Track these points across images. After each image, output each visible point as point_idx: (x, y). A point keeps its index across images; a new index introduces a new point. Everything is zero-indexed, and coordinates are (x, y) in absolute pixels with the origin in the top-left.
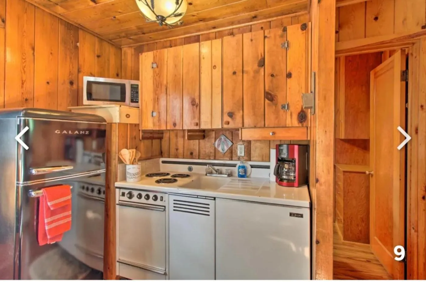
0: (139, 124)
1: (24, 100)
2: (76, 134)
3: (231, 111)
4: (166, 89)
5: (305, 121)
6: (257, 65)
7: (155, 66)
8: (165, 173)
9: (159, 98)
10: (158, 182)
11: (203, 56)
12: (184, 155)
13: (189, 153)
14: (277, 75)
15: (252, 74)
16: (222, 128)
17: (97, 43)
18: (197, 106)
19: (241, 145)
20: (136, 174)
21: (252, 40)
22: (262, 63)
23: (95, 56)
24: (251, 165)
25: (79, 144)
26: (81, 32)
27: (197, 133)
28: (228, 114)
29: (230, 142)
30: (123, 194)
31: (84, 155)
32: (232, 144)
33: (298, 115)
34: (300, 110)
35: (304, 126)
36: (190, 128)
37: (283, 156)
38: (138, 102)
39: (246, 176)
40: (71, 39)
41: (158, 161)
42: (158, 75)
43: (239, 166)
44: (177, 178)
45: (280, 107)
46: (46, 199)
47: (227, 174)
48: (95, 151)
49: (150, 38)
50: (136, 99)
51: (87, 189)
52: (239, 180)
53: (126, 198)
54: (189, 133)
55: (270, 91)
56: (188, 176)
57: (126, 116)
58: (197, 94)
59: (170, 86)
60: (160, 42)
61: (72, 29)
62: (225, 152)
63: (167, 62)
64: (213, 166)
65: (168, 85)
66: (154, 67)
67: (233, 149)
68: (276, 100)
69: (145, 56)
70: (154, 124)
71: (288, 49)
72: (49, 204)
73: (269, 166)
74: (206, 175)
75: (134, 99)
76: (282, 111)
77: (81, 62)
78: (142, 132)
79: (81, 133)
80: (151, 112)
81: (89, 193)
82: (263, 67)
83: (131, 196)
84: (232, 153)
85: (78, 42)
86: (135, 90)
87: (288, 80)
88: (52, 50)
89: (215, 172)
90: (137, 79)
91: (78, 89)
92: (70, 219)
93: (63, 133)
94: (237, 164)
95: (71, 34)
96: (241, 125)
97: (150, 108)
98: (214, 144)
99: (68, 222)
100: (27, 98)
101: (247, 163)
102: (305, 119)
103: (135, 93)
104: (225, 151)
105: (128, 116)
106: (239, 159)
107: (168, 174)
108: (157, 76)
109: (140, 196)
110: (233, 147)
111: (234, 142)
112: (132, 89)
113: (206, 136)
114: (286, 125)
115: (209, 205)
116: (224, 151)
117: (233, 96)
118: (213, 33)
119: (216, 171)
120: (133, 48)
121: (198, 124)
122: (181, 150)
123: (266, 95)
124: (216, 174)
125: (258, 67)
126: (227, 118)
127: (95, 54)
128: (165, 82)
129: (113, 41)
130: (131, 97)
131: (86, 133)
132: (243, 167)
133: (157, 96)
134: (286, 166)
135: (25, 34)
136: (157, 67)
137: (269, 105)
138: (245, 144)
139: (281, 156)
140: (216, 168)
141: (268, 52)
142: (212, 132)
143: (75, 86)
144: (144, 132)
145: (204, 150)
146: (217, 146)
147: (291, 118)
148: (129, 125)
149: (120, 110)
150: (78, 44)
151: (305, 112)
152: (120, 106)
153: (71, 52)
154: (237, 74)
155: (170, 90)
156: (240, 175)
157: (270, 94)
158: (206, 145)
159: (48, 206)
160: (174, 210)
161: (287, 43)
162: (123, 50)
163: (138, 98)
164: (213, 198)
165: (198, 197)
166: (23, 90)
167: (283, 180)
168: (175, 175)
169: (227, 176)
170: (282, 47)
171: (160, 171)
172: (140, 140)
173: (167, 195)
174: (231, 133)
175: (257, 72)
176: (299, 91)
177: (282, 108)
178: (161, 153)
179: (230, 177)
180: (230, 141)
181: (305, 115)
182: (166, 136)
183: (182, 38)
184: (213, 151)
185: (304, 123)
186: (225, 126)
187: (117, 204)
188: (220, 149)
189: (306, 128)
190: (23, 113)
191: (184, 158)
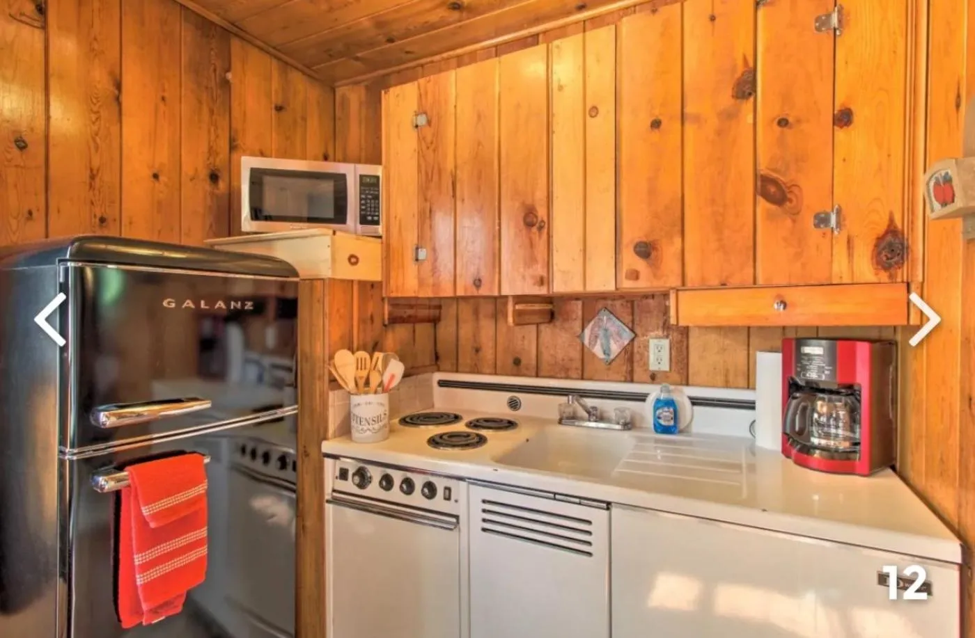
0: (380, 283)
1: (97, 220)
2: (220, 308)
3: (644, 240)
4: (454, 184)
5: (900, 264)
6: (729, 92)
7: (422, 120)
8: (448, 415)
9: (433, 209)
10: (434, 442)
11: (559, 80)
12: (496, 367)
13: (510, 361)
14: (799, 121)
15: (713, 122)
16: (617, 289)
17: (275, 74)
18: (540, 228)
19: (660, 338)
20: (374, 421)
21: (713, 19)
22: (746, 88)
23: (271, 109)
24: (691, 398)
25: (234, 336)
26: (236, 44)
27: (537, 307)
28: (635, 247)
29: (627, 330)
30: (343, 474)
31: (247, 361)
32: (633, 335)
33: (876, 246)
34: (882, 228)
35: (899, 280)
36: (519, 293)
37: (813, 375)
38: (377, 223)
39: (677, 431)
40: (213, 62)
41: (430, 380)
42: (432, 147)
43: (658, 401)
44: (483, 432)
45: (811, 221)
46: (136, 496)
47: (622, 421)
48: (274, 352)
49: (407, 52)
50: (373, 216)
51: (254, 454)
52: (657, 441)
53: (350, 486)
54: (517, 307)
55: (774, 170)
56: (510, 425)
57: (349, 259)
58: (540, 194)
59: (463, 175)
60: (432, 62)
61: (213, 36)
62: (613, 360)
63: (455, 107)
64: (582, 396)
65: (458, 172)
66: (419, 124)
67: (636, 350)
68: (794, 199)
69: (398, 96)
70: (421, 283)
71: (841, 32)
72: (145, 511)
73: (754, 403)
74: (560, 422)
75: (370, 215)
76: (814, 235)
77: (237, 124)
78: (389, 304)
79: (232, 307)
80: (414, 247)
81: (258, 465)
82: (752, 99)
83: (363, 478)
84: (631, 360)
85: (228, 70)
86: (370, 190)
87: (841, 134)
88: (164, 90)
89: (586, 415)
90: (376, 159)
91: (230, 194)
92: (203, 551)
93: (183, 307)
94: (648, 394)
95: (212, 49)
96: (674, 281)
97: (411, 238)
98: (581, 337)
99: (200, 560)
100: (105, 216)
101: (681, 392)
102: (903, 258)
103: (370, 199)
104: (612, 357)
105: (353, 260)
106: (653, 378)
107: (457, 418)
108: (428, 148)
109: (387, 482)
110: (636, 343)
111: (638, 330)
112: (363, 188)
113: (556, 315)
114: (830, 277)
115: (589, 522)
116: (609, 355)
117: (652, 192)
118: (577, 23)
119: (589, 413)
120: (363, 84)
121: (545, 280)
122: (488, 353)
123: (759, 183)
124: (589, 421)
125: (732, 101)
126: (631, 260)
127: (271, 103)
128: (450, 165)
129: (314, 68)
130: (361, 210)
131: (246, 308)
132: (670, 403)
133: (428, 204)
134: (822, 406)
135: (96, 46)
136: (429, 123)
137: (770, 216)
138: (671, 337)
139: (808, 375)
140: (590, 402)
141: (768, 49)
142: (574, 302)
143: (222, 185)
144: (395, 303)
145: (552, 352)
146: (590, 343)
147: (850, 255)
148: (356, 287)
149: (333, 242)
150: (229, 76)
151: (903, 234)
152: (334, 233)
153: (212, 97)
154: (663, 126)
155: (464, 189)
156: (661, 425)
157: (774, 182)
158: (557, 341)
159: (144, 517)
160: (484, 530)
161: (840, 12)
162: (340, 91)
163: (379, 212)
164: (605, 505)
165: (557, 497)
166: (94, 195)
167: (812, 450)
168: (478, 421)
169: (618, 427)
170: (818, 29)
171: (433, 406)
172: (385, 326)
173: (463, 484)
174: (629, 305)
175: (729, 116)
176: (880, 169)
177: (817, 226)
178: (437, 358)
179: (629, 429)
180: (628, 327)
181: (902, 244)
182: (449, 313)
183: (489, 47)
184: (576, 355)
185: (899, 272)
186: (627, 285)
187: (328, 501)
188: (598, 350)
189: (905, 285)
190: (74, 250)
191: (496, 374)
